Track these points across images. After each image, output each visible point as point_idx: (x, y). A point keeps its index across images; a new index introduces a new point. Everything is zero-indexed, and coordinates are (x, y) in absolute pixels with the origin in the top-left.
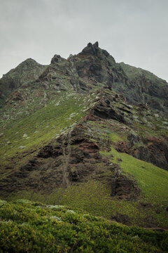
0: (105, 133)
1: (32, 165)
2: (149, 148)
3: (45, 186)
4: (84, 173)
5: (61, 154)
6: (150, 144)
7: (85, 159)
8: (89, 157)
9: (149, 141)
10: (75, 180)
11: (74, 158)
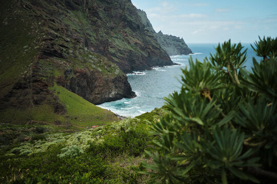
0: (50, 69)
1: (11, 94)
2: (77, 77)
3: (21, 106)
4: (42, 100)
5: (27, 88)
6: (78, 74)
7: (41, 92)
8: (43, 91)
9: (77, 72)
10: (37, 104)
11: (35, 91)
